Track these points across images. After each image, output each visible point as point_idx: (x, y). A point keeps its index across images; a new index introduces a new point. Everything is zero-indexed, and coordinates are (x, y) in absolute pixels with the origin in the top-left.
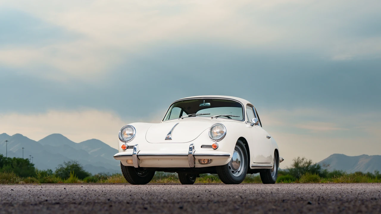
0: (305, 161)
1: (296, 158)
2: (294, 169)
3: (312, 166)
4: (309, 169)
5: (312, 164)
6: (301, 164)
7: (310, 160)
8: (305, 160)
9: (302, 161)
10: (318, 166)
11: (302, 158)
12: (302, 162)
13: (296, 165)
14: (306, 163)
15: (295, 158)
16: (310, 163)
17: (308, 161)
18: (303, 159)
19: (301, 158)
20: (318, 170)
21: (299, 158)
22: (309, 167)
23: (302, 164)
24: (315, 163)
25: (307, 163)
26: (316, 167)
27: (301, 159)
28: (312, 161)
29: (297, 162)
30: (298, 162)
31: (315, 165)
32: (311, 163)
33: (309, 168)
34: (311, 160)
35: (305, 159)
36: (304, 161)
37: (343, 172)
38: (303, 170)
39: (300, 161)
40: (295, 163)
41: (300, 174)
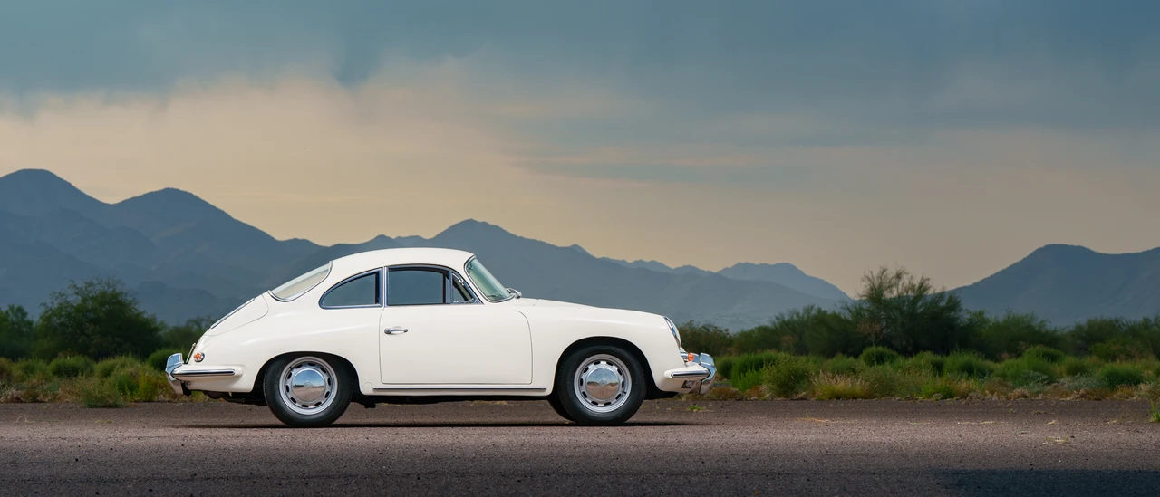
0: (907, 283)
1: (876, 272)
2: (868, 310)
3: (929, 299)
4: (919, 311)
5: (930, 292)
6: (891, 292)
7: (922, 278)
8: (905, 280)
9: (894, 281)
10: (951, 298)
11: (895, 273)
12: (896, 285)
13: (876, 295)
14: (910, 288)
15: (871, 272)
16: (922, 288)
17: (916, 282)
18: (899, 276)
19: (891, 273)
20: (952, 313)
21: (884, 271)
22: (919, 304)
23: (895, 293)
24: (938, 291)
25: (913, 288)
26: (943, 304)
27: (891, 276)
28: (930, 283)
29: (876, 283)
30: (880, 285)
31: (941, 296)
32: (925, 290)
33: (921, 306)
34: (928, 279)
35: (907, 274)
36: (901, 283)
37: (1040, 320)
38: (897, 313)
39: (890, 282)
40: (872, 289)
41: (887, 327)
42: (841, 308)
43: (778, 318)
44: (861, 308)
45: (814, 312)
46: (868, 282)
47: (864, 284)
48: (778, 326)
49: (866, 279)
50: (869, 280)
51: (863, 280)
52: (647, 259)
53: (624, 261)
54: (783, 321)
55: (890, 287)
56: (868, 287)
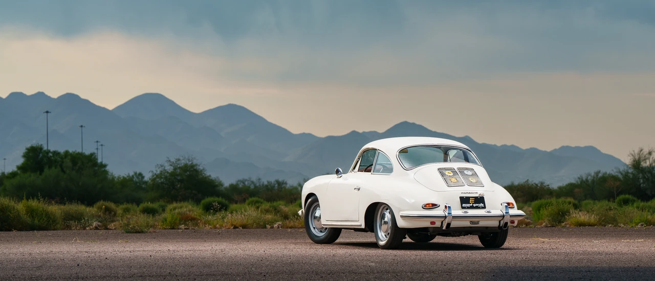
1: (636, 152)
2: (632, 173)
6: (646, 163)
9: (647, 156)
11: (648, 151)
12: (649, 158)
13: (637, 164)
15: (634, 151)
18: (650, 153)
19: (646, 151)
21: (641, 150)
23: (648, 164)
27: (645, 153)
29: (637, 157)
30: (639, 159)
36: (651, 157)
38: (649, 175)
39: (645, 157)
40: (634, 161)
41: (644, 183)
42: (617, 172)
43: (579, 178)
44: (628, 172)
45: (600, 175)
46: (632, 157)
47: (630, 158)
48: (579, 183)
49: (631, 155)
50: (633, 155)
51: (629, 156)
52: (509, 144)
53: (495, 145)
54: (582, 180)
55: (645, 160)
56: (632, 160)
